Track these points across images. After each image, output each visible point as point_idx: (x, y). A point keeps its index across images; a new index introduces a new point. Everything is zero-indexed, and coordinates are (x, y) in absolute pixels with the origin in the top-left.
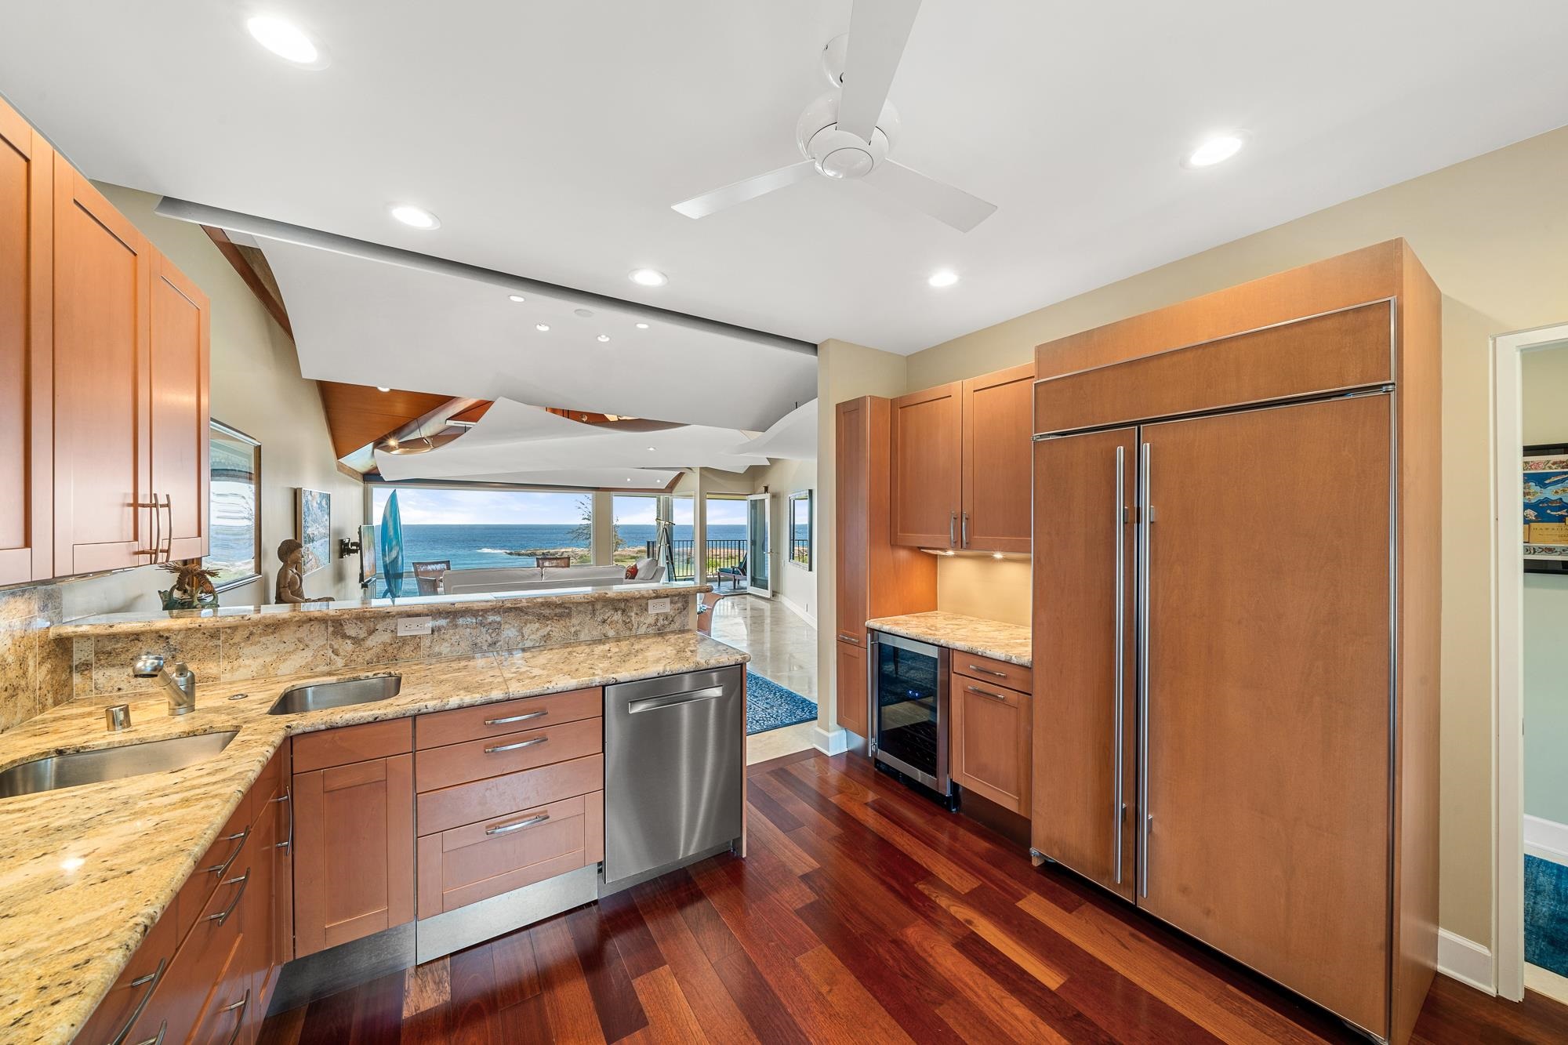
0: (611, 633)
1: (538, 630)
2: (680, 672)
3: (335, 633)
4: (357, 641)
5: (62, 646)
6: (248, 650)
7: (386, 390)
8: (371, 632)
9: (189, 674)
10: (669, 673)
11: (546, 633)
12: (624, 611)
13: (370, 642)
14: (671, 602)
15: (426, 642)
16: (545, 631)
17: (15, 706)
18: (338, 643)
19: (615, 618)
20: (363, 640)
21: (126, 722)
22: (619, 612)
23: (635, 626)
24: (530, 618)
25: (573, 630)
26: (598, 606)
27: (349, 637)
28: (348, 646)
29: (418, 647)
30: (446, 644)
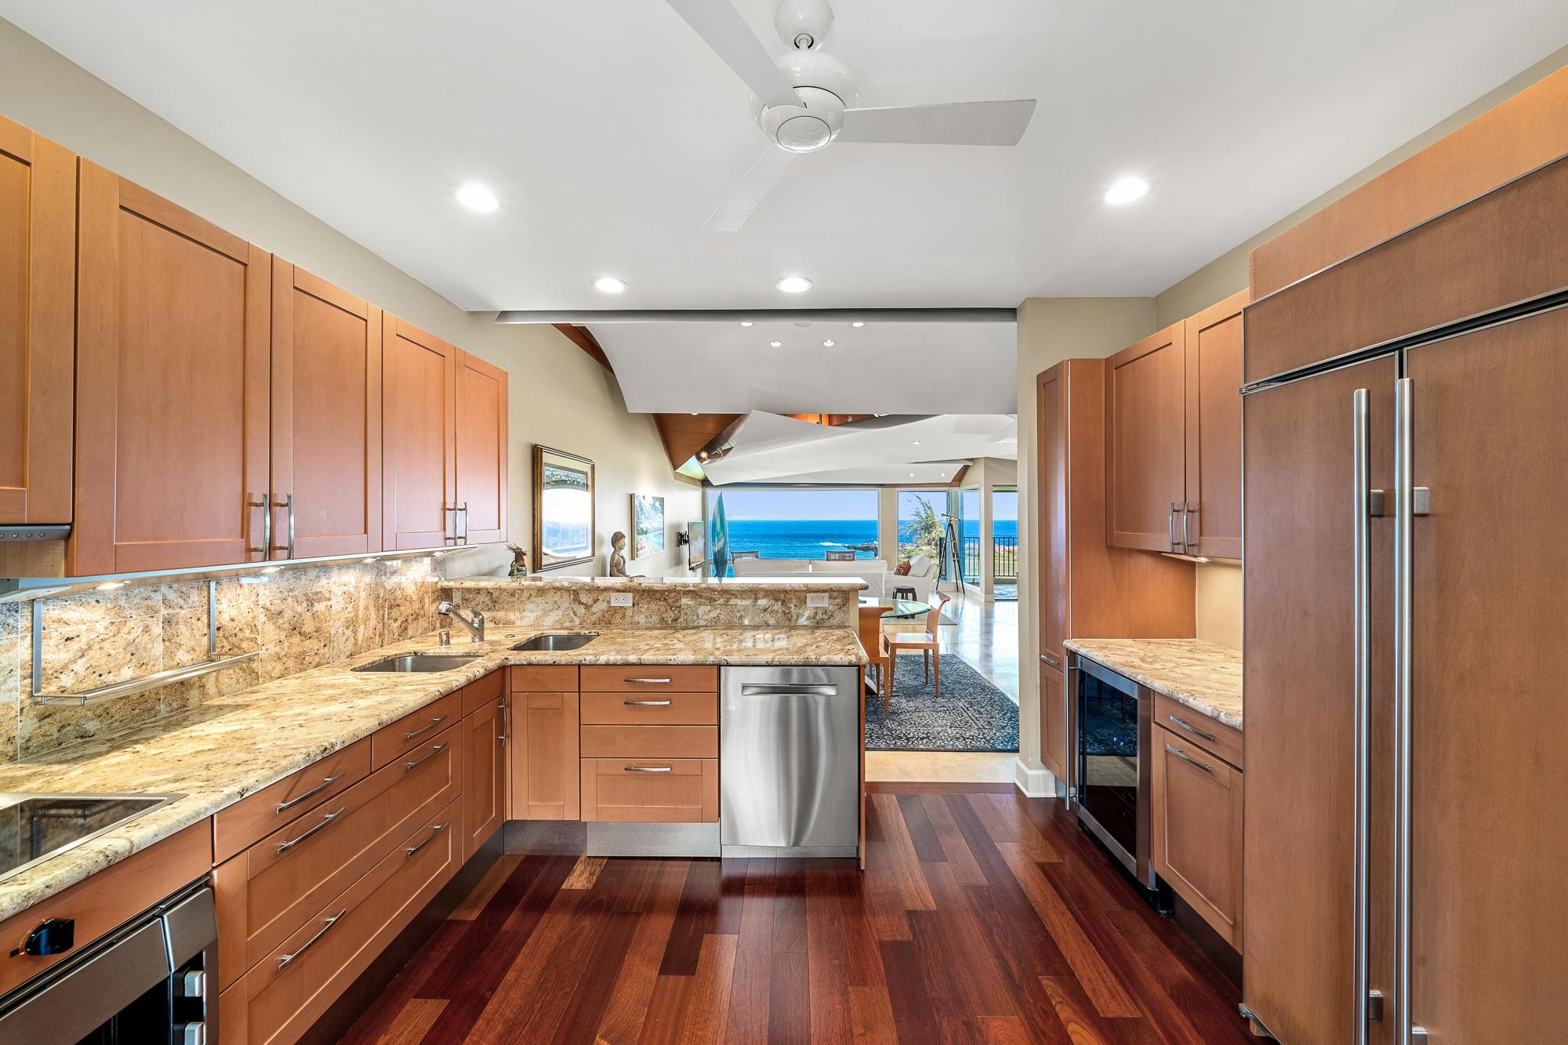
0: (772, 621)
1: (709, 611)
2: (789, 663)
3: (574, 600)
4: (587, 607)
5: (446, 594)
6: (529, 606)
7: (696, 414)
8: (596, 601)
9: (480, 617)
10: (778, 663)
11: (716, 615)
12: (783, 602)
13: (595, 609)
14: (831, 597)
15: (629, 613)
16: (714, 614)
17: (418, 624)
18: (576, 607)
19: (776, 607)
20: (591, 606)
21: (448, 642)
22: (779, 603)
23: (795, 617)
24: (704, 600)
25: (738, 615)
26: (761, 595)
27: (582, 603)
28: (581, 610)
29: (624, 616)
30: (643, 616)
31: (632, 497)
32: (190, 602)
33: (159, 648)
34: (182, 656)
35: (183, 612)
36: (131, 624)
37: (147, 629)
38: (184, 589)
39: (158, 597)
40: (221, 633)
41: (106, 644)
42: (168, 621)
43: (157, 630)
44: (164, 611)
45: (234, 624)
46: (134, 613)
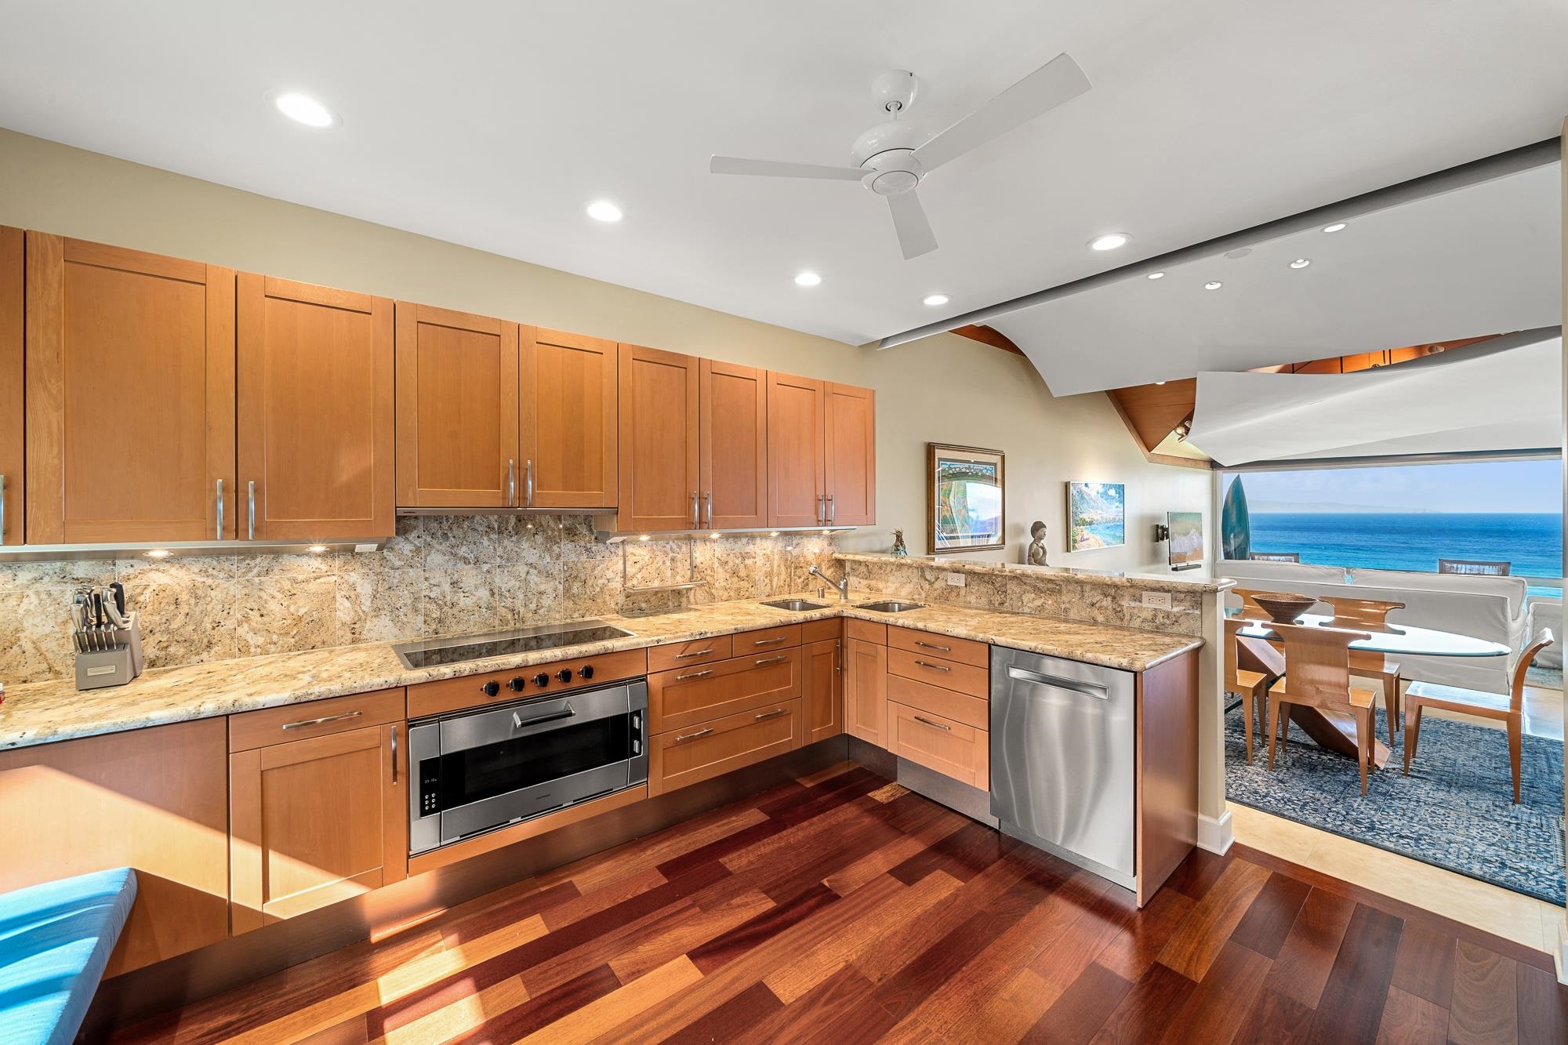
0: (1100, 618)
1: (1034, 599)
3: (921, 576)
4: (931, 584)
5: (840, 563)
6: (891, 578)
8: (937, 579)
9: (845, 580)
11: (1040, 604)
12: (1114, 598)
13: (936, 586)
14: (1174, 599)
15: (963, 592)
16: (1038, 602)
17: (816, 582)
18: (923, 582)
19: (1105, 603)
20: (933, 583)
21: (823, 596)
22: (1109, 599)
23: (1127, 617)
24: (1028, 588)
25: (1063, 606)
26: (1087, 588)
27: (927, 580)
28: (927, 586)
29: (958, 595)
30: (974, 597)
31: (1067, 486)
32: (682, 550)
33: (669, 573)
34: (679, 579)
35: (679, 556)
36: (658, 559)
37: (664, 563)
38: (679, 543)
39: (668, 546)
40: (696, 569)
41: (648, 567)
42: (673, 560)
43: (668, 563)
44: (671, 554)
45: (703, 565)
46: (659, 553)
